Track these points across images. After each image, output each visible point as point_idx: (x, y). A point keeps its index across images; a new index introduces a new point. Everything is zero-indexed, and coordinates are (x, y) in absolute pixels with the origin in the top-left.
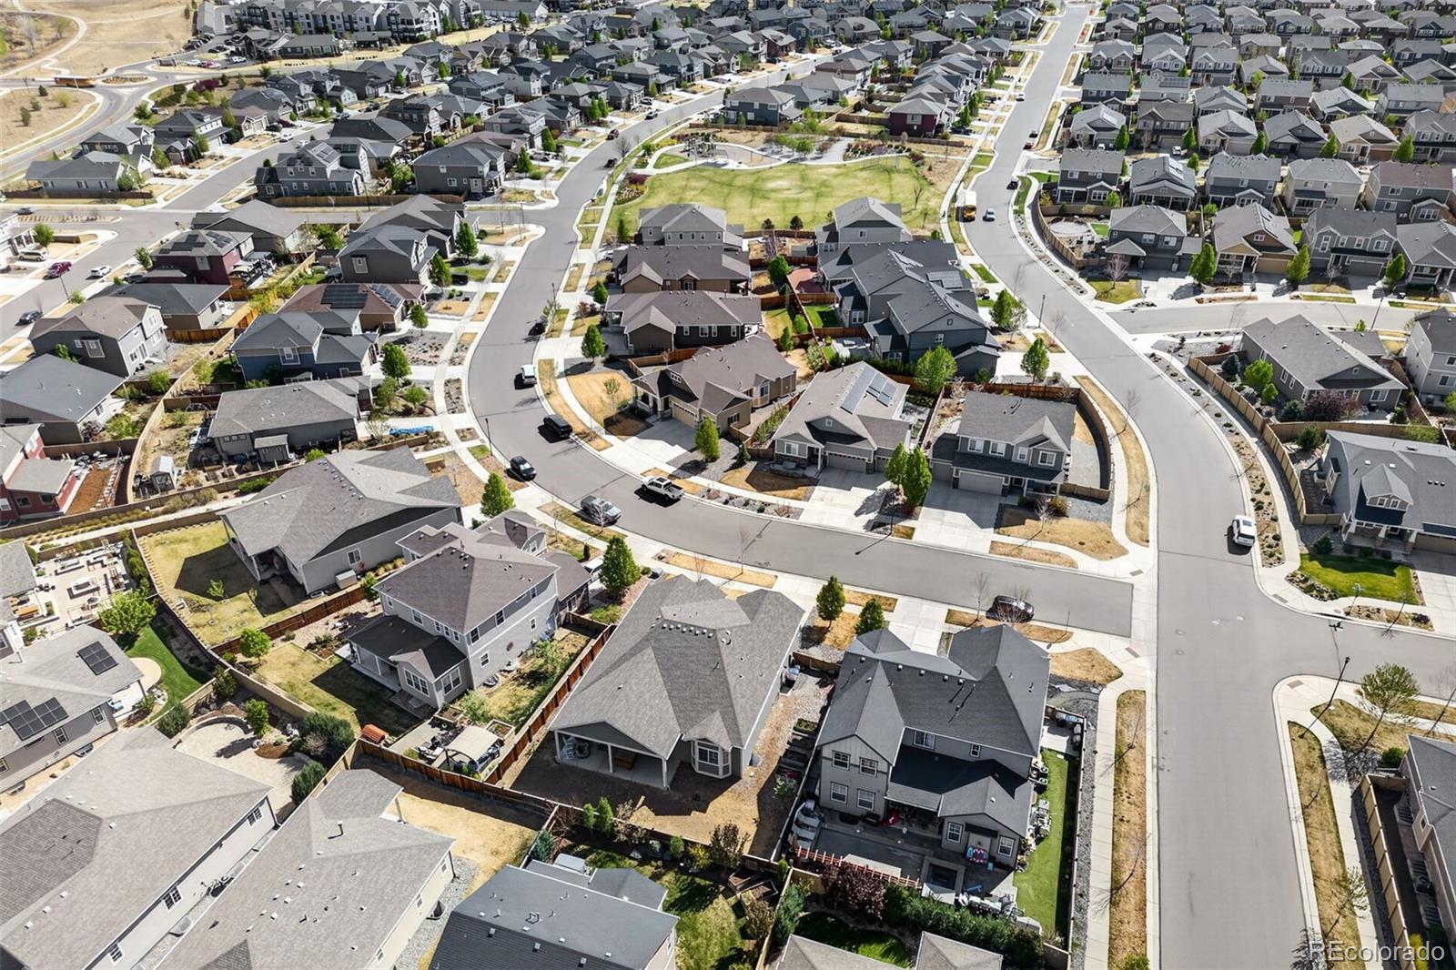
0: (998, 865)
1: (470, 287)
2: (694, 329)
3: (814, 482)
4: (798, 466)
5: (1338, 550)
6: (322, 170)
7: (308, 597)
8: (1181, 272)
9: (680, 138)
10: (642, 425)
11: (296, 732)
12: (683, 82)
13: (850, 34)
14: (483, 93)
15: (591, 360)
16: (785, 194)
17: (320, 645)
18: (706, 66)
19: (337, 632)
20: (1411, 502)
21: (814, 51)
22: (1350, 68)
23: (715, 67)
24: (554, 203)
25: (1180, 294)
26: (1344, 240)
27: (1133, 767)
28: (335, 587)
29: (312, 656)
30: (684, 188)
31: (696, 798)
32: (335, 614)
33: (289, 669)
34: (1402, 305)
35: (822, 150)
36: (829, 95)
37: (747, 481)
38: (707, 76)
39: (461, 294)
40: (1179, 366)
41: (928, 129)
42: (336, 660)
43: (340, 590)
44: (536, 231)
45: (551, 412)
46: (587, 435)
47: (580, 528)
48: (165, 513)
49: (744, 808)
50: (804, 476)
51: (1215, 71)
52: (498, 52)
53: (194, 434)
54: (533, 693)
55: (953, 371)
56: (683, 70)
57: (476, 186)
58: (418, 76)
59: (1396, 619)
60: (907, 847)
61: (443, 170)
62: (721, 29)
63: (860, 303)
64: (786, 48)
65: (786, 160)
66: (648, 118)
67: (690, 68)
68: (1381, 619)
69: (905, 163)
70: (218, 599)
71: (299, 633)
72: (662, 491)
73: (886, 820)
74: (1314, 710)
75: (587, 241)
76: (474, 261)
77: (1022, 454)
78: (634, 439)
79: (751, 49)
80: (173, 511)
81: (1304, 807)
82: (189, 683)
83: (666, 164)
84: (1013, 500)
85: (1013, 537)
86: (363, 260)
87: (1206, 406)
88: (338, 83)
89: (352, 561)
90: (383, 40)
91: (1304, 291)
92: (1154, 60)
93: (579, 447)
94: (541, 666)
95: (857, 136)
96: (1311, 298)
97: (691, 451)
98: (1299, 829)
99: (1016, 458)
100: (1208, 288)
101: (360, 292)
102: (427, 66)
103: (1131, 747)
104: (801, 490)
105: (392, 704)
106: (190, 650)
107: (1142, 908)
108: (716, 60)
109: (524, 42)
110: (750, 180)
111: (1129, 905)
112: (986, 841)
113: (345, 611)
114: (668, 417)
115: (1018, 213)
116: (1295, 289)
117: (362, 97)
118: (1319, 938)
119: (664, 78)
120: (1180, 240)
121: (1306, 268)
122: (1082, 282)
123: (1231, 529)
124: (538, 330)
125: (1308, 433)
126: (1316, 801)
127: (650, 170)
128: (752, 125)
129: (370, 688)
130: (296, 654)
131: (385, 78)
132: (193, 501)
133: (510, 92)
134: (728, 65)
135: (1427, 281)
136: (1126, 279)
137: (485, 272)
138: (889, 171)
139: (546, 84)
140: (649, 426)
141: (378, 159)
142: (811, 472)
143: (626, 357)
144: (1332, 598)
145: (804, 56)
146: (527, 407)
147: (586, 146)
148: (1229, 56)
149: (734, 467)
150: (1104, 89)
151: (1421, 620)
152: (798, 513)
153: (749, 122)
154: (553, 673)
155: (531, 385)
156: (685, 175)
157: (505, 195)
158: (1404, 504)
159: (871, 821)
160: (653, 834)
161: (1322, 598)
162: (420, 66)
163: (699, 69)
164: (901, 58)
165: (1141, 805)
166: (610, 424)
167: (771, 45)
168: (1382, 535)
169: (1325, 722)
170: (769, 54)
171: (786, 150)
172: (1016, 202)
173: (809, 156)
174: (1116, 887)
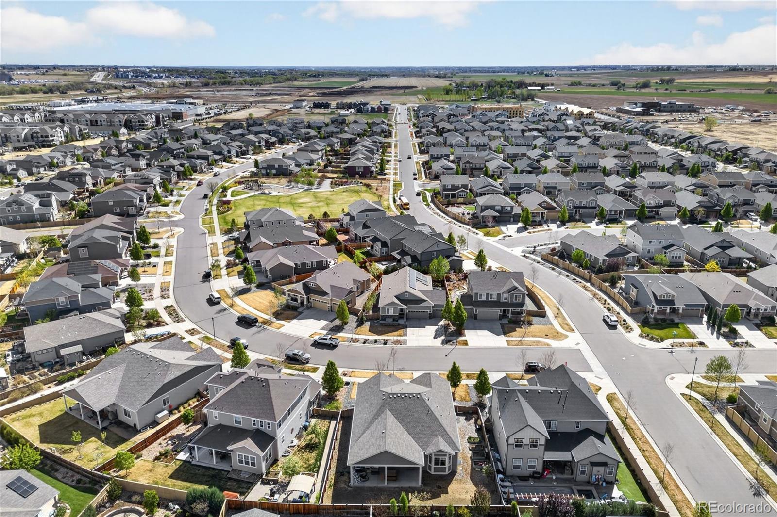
0: (607, 483)
1: (153, 260)
2: (303, 264)
3: (405, 327)
4: (394, 320)
5: (652, 322)
6: (30, 208)
7: (139, 431)
8: (516, 222)
9: (240, 183)
10: (296, 313)
11: (177, 507)
12: (228, 159)
13: (304, 136)
14: (113, 167)
15: (248, 286)
16: (310, 204)
17: (163, 456)
18: (237, 152)
19: (170, 447)
20: (676, 295)
21: (288, 145)
22: (534, 143)
23: (241, 151)
24: (182, 216)
25: (519, 231)
26: (577, 203)
27: (633, 426)
28: (155, 423)
29: (160, 464)
30: (254, 205)
31: (439, 487)
32: (164, 437)
33: (148, 474)
34: (609, 227)
35: (320, 184)
36: (308, 161)
37: (370, 331)
38: (237, 156)
39: (150, 263)
40: (539, 259)
41: (366, 173)
42: (178, 462)
43: (158, 424)
44: (179, 230)
45: (239, 315)
46: (266, 322)
47: (290, 368)
48: (9, 402)
49: (467, 487)
50: (399, 325)
51: (480, 146)
52: (110, 148)
53: (8, 355)
54: (314, 455)
55: (448, 267)
56: (226, 153)
57: (132, 210)
58: (64, 162)
59: (692, 345)
60: (559, 485)
61: (112, 203)
62: (236, 135)
63: (384, 244)
64: (273, 144)
65: (301, 190)
66: (215, 175)
67: (229, 152)
68: (686, 346)
69: (364, 188)
70: (75, 443)
71: (144, 452)
72: (328, 342)
73: (543, 474)
74: (687, 387)
75: (212, 232)
76: (149, 247)
77: (505, 298)
78: (295, 321)
79: (257, 143)
80: (15, 400)
81: (711, 428)
82: (82, 496)
83: (237, 195)
84: (505, 321)
85: (515, 337)
86: (86, 250)
87: (560, 273)
88: (14, 167)
89: (165, 404)
90: (30, 146)
91: (568, 225)
92: (453, 142)
93: (264, 329)
94: (311, 440)
95: (333, 178)
96: (573, 228)
97: (332, 321)
98: (714, 436)
99: (502, 300)
100: (529, 228)
101: (92, 265)
102: (69, 156)
103: (626, 418)
104: (400, 332)
105: (230, 479)
106: (72, 476)
107: (677, 487)
108: (241, 148)
109: (124, 144)
110: (288, 199)
111: (672, 487)
112: (601, 469)
113: (169, 434)
114: (310, 307)
115: (428, 205)
116: (565, 225)
117: (30, 174)
118: (755, 481)
119: (217, 157)
120: (512, 207)
121: (567, 215)
122: (474, 230)
123: (604, 320)
124: (207, 277)
125: (613, 277)
126: (714, 425)
127: (229, 198)
128: (277, 175)
129: (211, 473)
130: (149, 466)
131: (43, 163)
132: (28, 392)
133: (129, 167)
134: (247, 151)
135: (614, 217)
136: (494, 227)
137: (159, 252)
138: (357, 192)
139: (148, 162)
140: (301, 313)
141: (61, 202)
142: (401, 322)
143: (270, 283)
144: (662, 341)
145: (284, 147)
146: (221, 314)
147: (187, 189)
148: (483, 140)
149: (358, 326)
150: (440, 154)
151: (702, 344)
152: (405, 342)
153: (274, 174)
154: (320, 442)
155: (219, 303)
156: (251, 199)
157: (150, 215)
158: (673, 296)
159: (536, 476)
160: (433, 508)
161: (658, 342)
162: (65, 157)
163: (233, 152)
164: (336, 145)
165: (647, 442)
166: (278, 315)
167: (267, 141)
168: (668, 311)
169: (694, 391)
170: (266, 146)
171: (299, 185)
172: (424, 201)
173: (313, 187)
174: (662, 481)
